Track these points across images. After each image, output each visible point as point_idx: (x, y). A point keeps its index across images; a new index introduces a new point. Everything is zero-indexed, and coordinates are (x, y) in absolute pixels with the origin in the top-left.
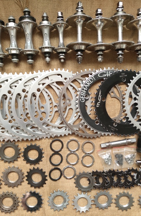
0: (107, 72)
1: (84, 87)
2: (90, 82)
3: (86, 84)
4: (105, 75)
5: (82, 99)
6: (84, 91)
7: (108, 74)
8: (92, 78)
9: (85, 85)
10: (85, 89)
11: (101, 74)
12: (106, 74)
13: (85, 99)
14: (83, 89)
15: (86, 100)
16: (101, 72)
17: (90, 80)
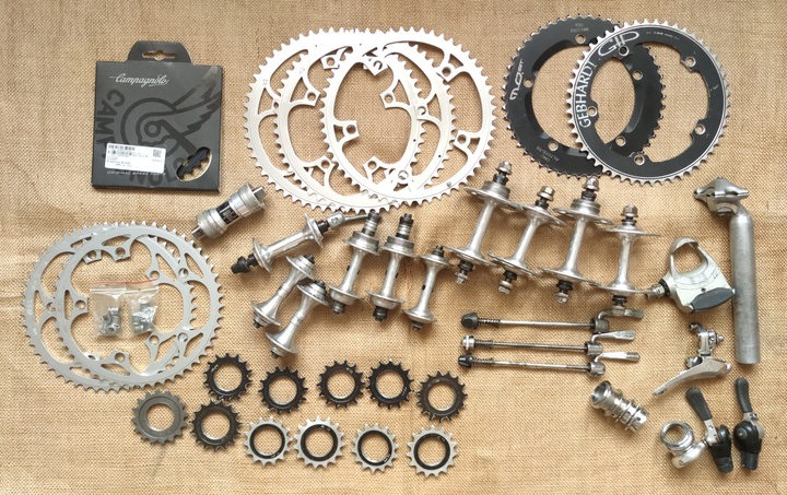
0: (616, 39)
1: (578, 92)
2: (586, 77)
3: (580, 84)
4: (615, 47)
5: (582, 120)
6: (581, 102)
7: (620, 40)
8: (588, 64)
9: (579, 88)
10: (581, 96)
11: (605, 48)
12: (615, 42)
13: (590, 118)
14: (578, 98)
15: (594, 119)
16: (603, 44)
17: (585, 70)
